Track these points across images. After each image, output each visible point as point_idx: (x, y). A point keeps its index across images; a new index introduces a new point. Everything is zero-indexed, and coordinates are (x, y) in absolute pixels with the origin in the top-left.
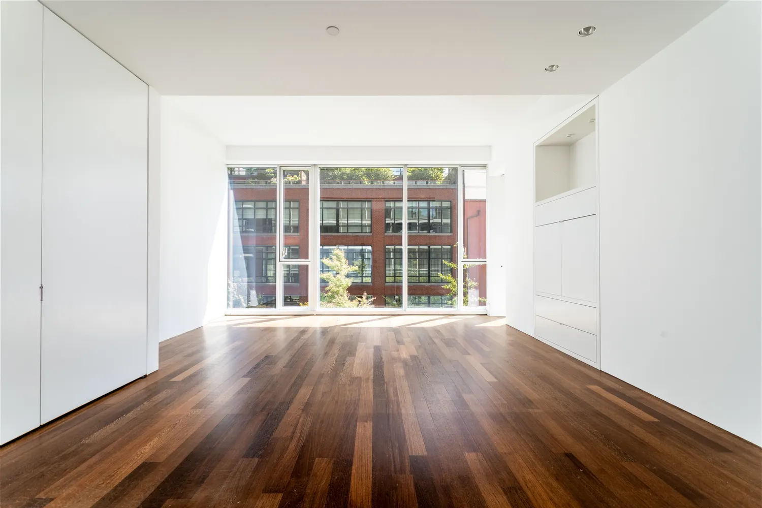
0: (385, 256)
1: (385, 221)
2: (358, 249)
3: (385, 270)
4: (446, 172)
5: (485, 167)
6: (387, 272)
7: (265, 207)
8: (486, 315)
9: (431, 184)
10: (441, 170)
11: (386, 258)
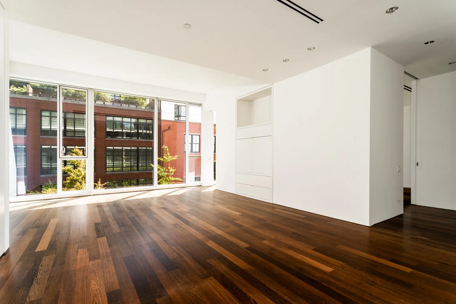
0: (106, 154)
1: (106, 129)
3: (106, 163)
4: (148, 102)
5: (200, 105)
6: (107, 165)
7: (14, 113)
8: (201, 186)
9: (139, 108)
10: (145, 99)
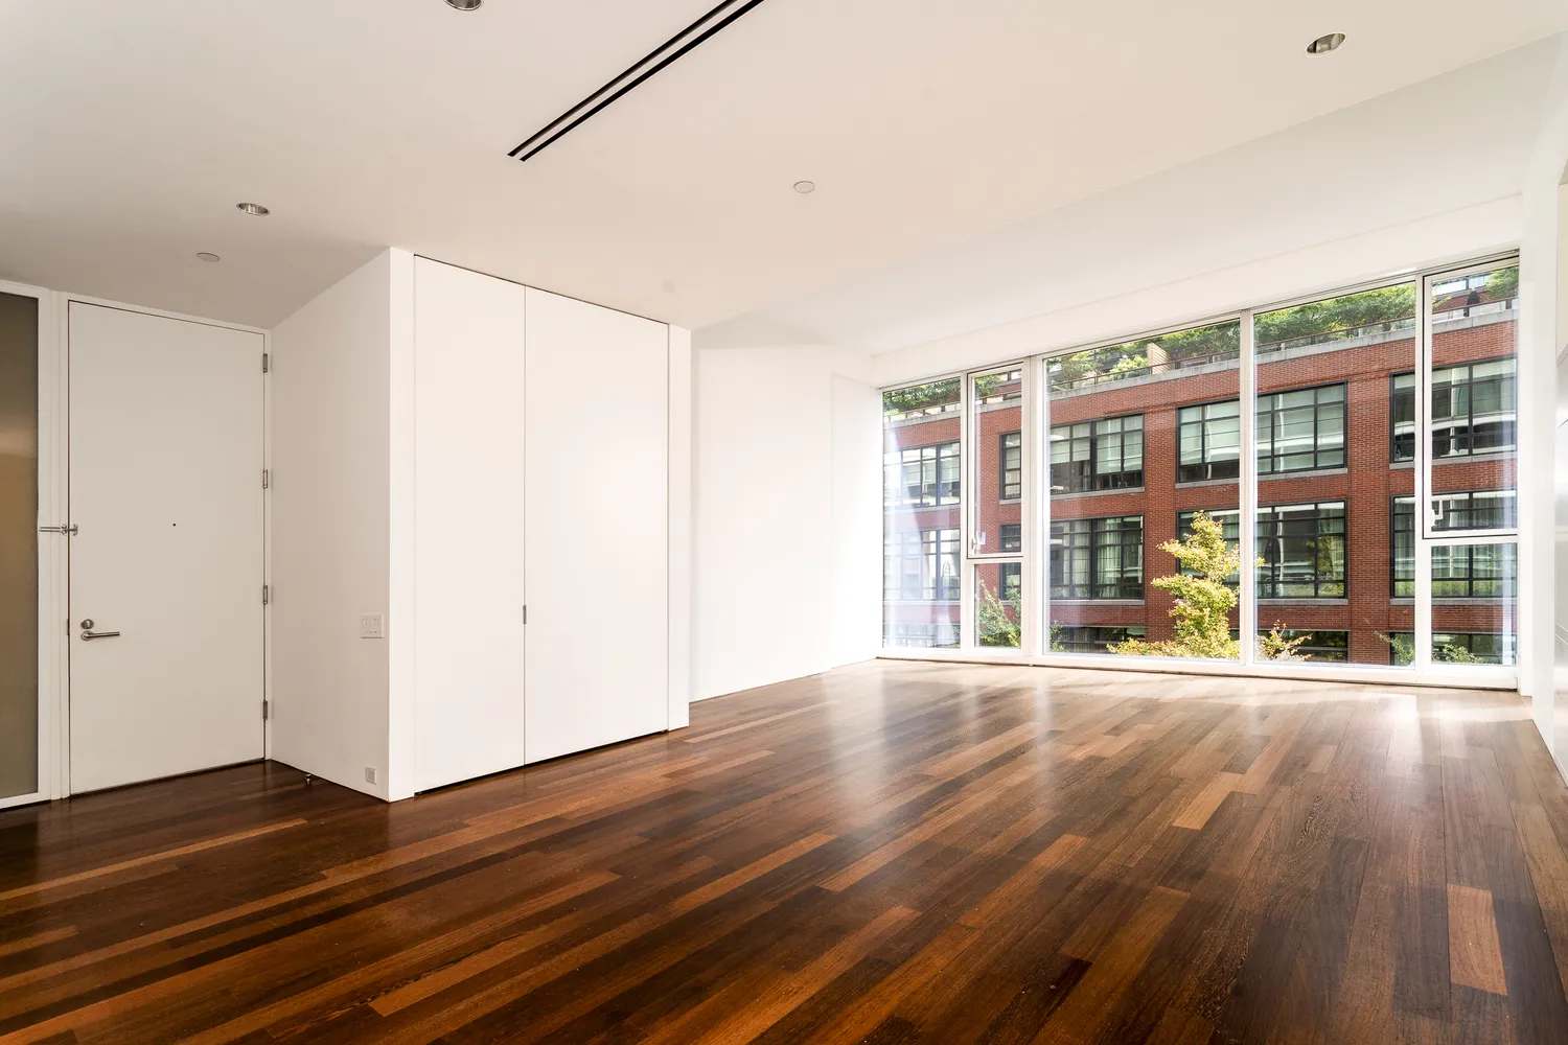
1: (1392, 429)
2: (1335, 510)
8: (1515, 690)
11: (1393, 532)
